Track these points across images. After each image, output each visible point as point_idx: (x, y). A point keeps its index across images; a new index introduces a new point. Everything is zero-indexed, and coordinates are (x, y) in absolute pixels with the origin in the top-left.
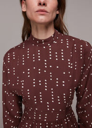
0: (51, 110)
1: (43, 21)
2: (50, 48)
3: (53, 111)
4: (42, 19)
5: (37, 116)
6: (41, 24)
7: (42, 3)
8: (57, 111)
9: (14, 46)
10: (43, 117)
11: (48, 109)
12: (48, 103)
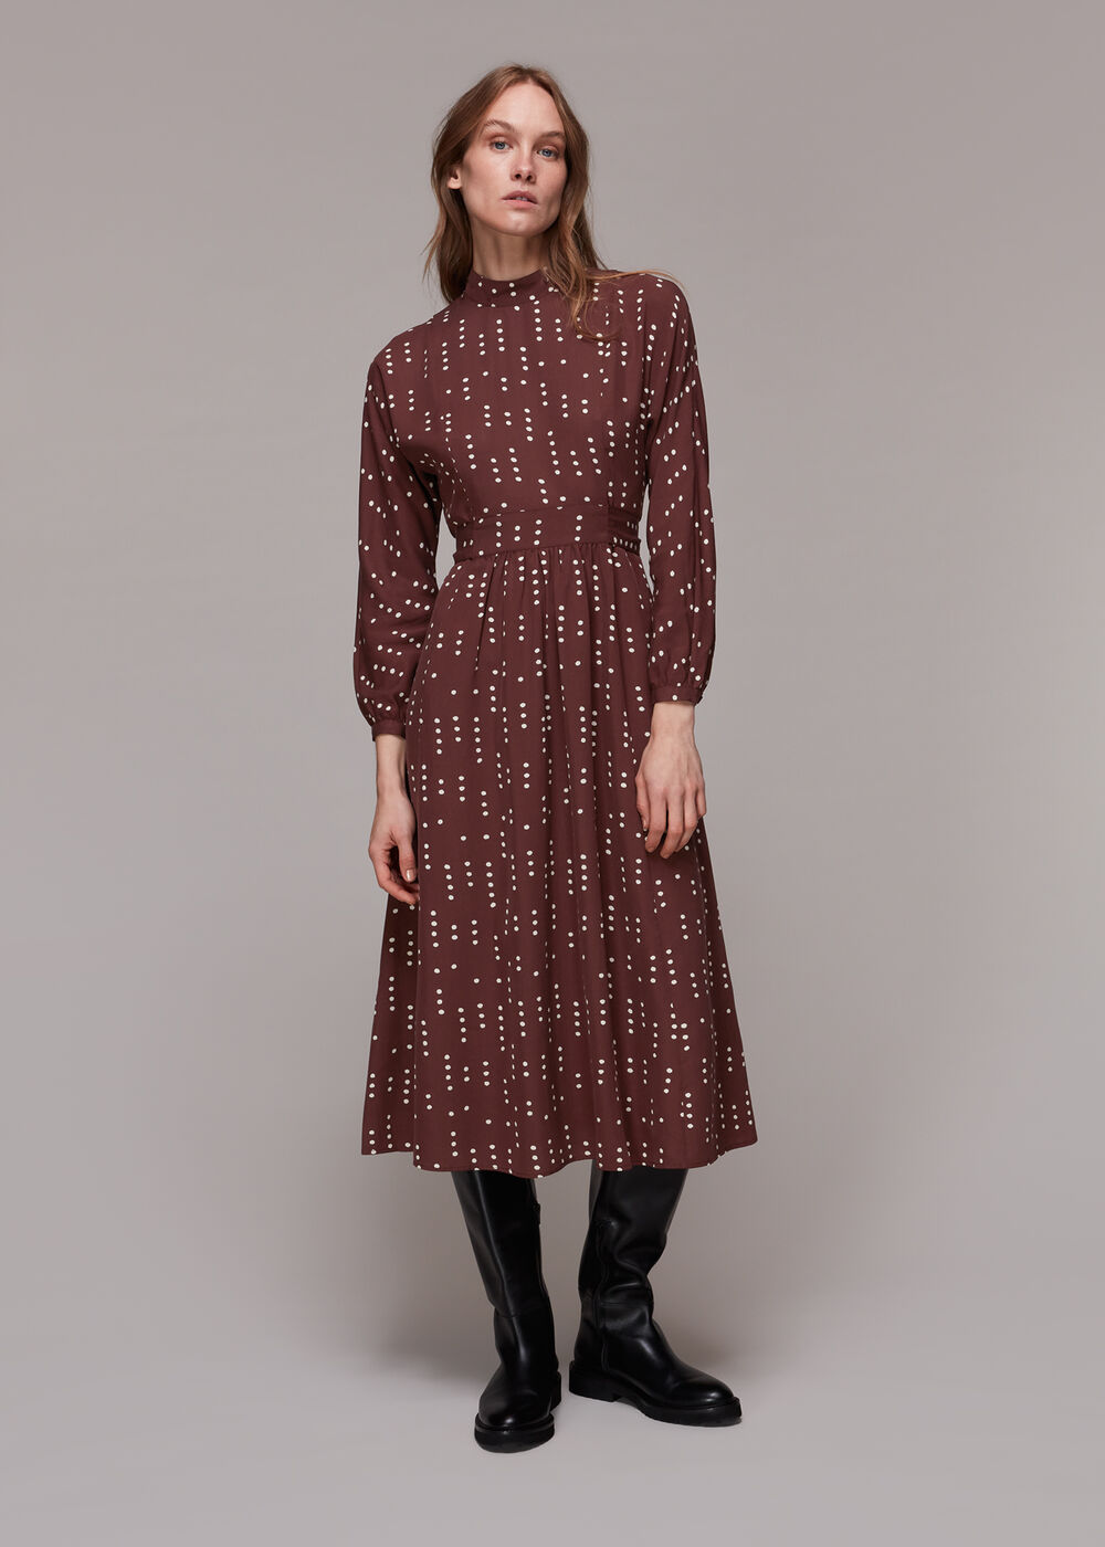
0: (554, 501)
1: (522, 228)
2: (537, 307)
3: (561, 503)
4: (518, 224)
7: (525, 175)
8: (575, 505)
9: (408, 326)
10: (527, 534)
11: (545, 501)
12: (542, 481)
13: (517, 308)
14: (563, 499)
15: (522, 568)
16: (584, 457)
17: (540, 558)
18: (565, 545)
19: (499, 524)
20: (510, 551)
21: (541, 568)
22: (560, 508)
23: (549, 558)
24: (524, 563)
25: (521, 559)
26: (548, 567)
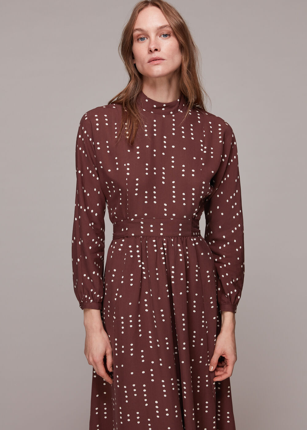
0: (170, 215)
2: (173, 118)
3: (173, 217)
5: (147, 229)
6: (160, 77)
10: (156, 228)
11: (166, 215)
12: (165, 205)
13: (164, 116)
14: (174, 215)
15: (155, 246)
16: (188, 196)
17: (163, 242)
18: (175, 237)
19: (142, 223)
20: (148, 236)
21: (164, 247)
22: (172, 219)
23: (167, 242)
24: (156, 243)
25: (154, 241)
26: (167, 246)
